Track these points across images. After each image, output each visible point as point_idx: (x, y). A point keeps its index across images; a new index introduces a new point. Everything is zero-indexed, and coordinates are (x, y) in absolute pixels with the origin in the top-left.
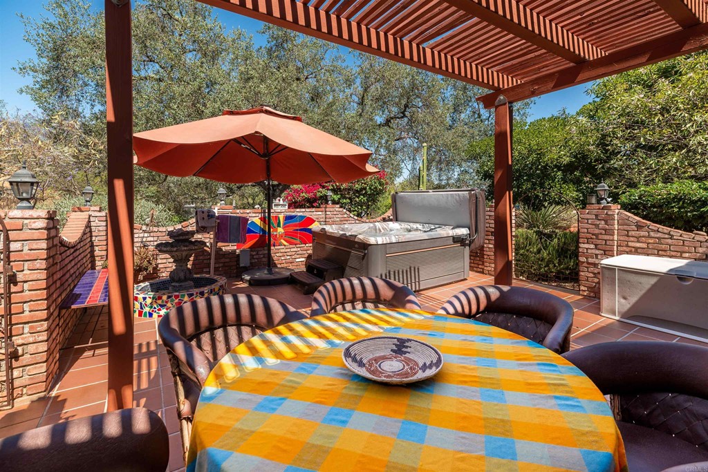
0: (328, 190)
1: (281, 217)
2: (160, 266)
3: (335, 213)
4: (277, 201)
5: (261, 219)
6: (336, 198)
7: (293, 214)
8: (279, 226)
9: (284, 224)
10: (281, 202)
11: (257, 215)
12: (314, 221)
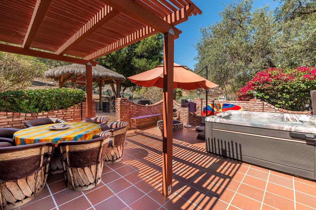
0: (254, 90)
1: (221, 104)
2: (181, 117)
3: (256, 104)
4: (221, 97)
5: (212, 104)
6: (260, 95)
7: (228, 103)
8: (220, 108)
9: (223, 108)
10: (223, 97)
11: (210, 102)
12: (241, 108)
